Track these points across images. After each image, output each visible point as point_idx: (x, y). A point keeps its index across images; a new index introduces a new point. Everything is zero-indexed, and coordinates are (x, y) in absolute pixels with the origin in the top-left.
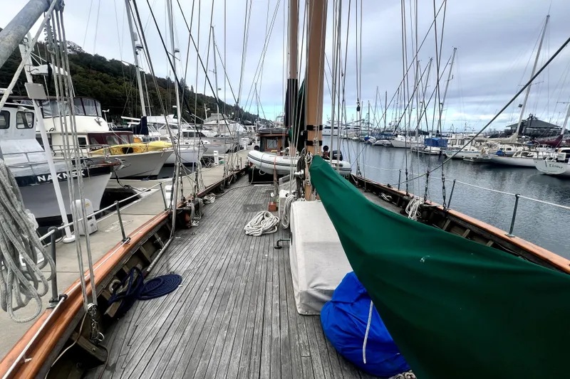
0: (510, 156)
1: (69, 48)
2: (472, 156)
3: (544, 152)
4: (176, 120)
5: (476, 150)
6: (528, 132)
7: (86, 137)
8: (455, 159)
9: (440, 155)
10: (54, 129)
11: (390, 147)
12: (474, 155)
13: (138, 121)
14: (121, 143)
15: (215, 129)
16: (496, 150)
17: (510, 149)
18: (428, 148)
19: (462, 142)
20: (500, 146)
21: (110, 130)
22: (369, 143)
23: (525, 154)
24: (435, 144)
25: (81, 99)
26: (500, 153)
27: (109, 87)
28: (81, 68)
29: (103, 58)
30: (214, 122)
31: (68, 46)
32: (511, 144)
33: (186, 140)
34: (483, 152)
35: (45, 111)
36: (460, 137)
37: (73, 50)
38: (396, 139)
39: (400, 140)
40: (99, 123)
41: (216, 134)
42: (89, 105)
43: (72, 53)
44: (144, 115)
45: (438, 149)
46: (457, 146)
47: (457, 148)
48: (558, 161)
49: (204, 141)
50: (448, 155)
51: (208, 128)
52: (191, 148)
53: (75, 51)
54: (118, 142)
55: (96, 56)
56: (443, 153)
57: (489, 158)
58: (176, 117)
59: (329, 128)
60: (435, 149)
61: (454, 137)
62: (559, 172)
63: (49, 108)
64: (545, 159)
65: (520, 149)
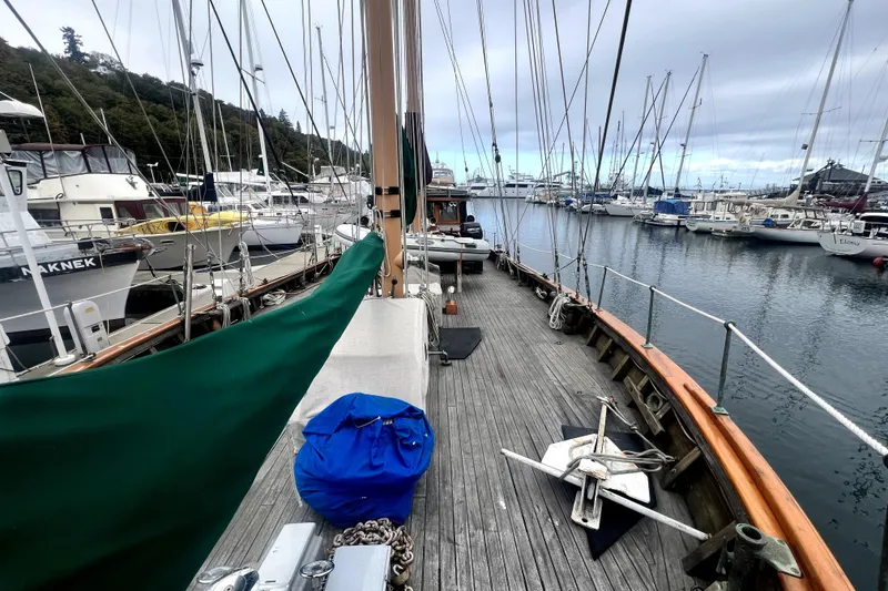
0: (784, 226)
1: (103, 65)
2: (724, 227)
3: (836, 220)
4: (261, 178)
5: (733, 218)
6: (824, 188)
7: (112, 206)
8: (699, 232)
9: (678, 226)
10: (63, 195)
11: (604, 215)
12: (730, 227)
13: (200, 180)
14: (167, 215)
15: (327, 190)
16: (763, 217)
17: (786, 216)
18: (661, 216)
19: (714, 205)
20: (771, 211)
21: (151, 195)
22: (572, 209)
23: (808, 224)
24: (670, 209)
25: (103, 147)
26: (769, 223)
27: (168, 126)
28: (123, 96)
29: (157, 79)
30: (325, 180)
31: (101, 61)
32: (789, 209)
33: (279, 209)
34: (742, 221)
35: (47, 168)
36: (709, 198)
37: (109, 68)
38: (614, 202)
39: (619, 203)
40: (133, 184)
41: (326, 198)
42: (116, 156)
43: (107, 72)
44: (209, 170)
45: (675, 217)
46: (704, 213)
47: (703, 216)
48: (854, 234)
49: (304, 210)
50: (689, 227)
51: (316, 189)
52: (283, 221)
53: (113, 69)
54: (162, 214)
55: (145, 76)
56: (682, 224)
57: (752, 230)
58: (261, 173)
59: (513, 186)
60: (670, 218)
61: (700, 197)
62: (854, 251)
63: (53, 162)
64: (833, 230)
65: (802, 215)
